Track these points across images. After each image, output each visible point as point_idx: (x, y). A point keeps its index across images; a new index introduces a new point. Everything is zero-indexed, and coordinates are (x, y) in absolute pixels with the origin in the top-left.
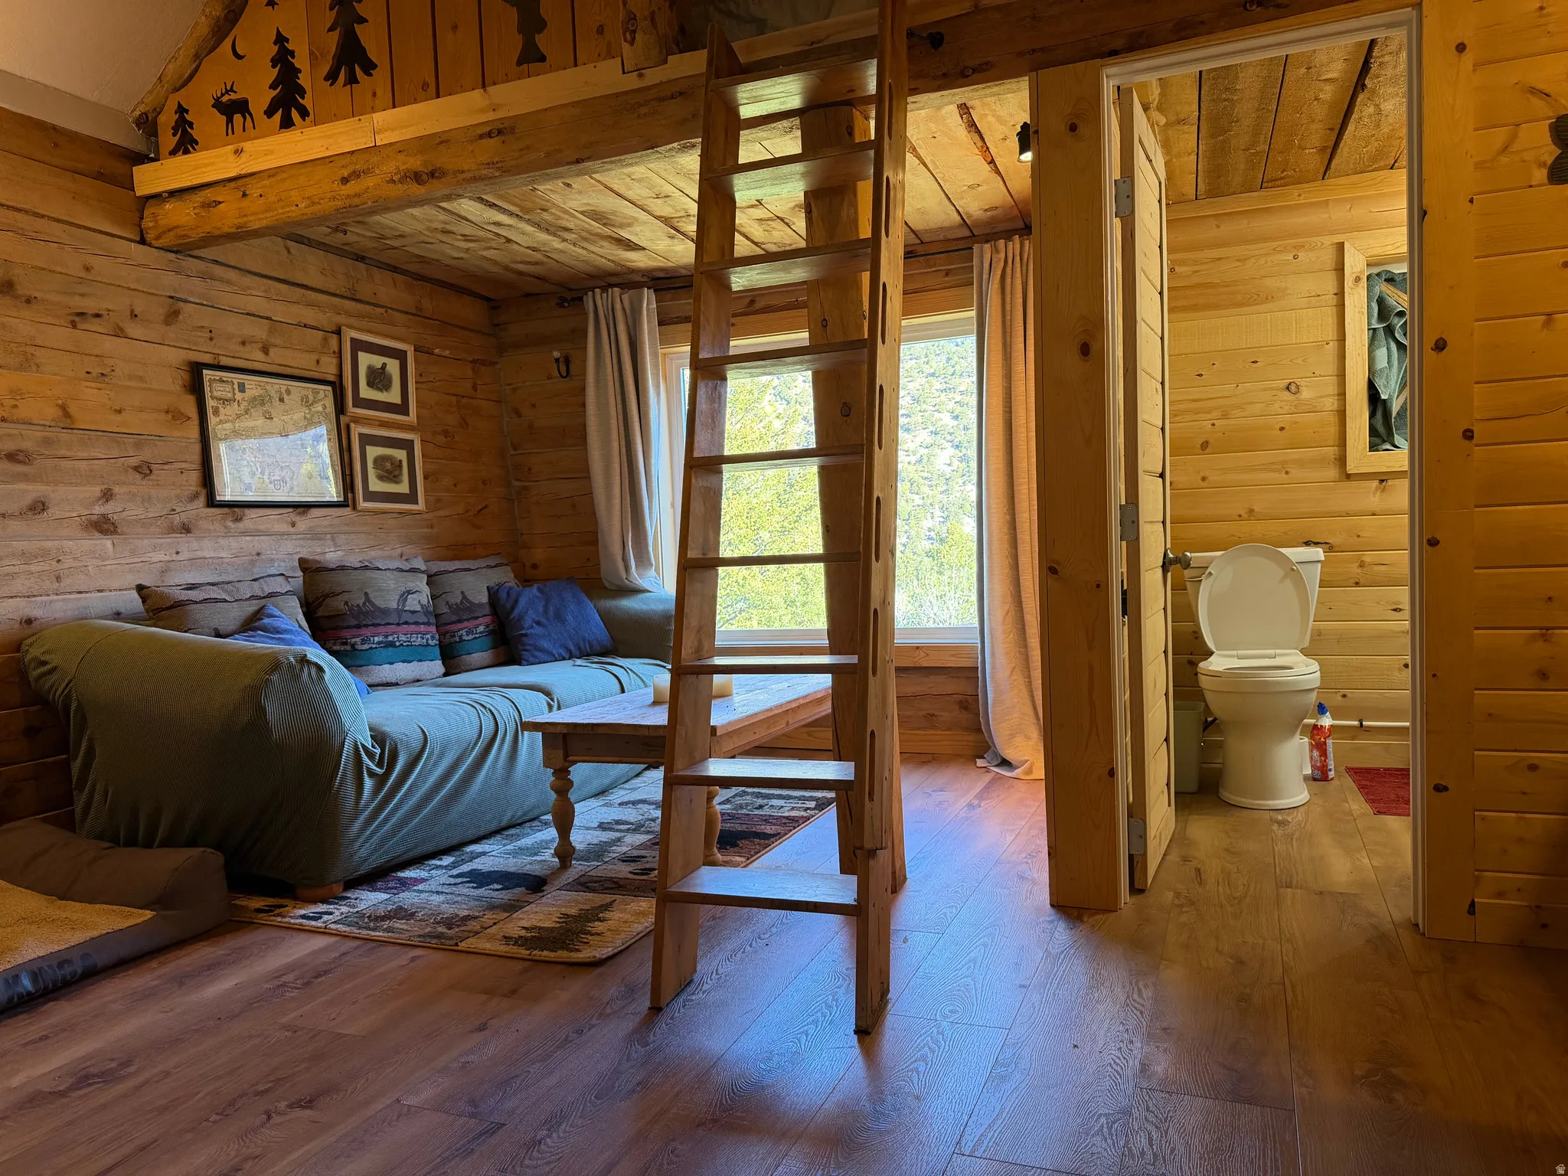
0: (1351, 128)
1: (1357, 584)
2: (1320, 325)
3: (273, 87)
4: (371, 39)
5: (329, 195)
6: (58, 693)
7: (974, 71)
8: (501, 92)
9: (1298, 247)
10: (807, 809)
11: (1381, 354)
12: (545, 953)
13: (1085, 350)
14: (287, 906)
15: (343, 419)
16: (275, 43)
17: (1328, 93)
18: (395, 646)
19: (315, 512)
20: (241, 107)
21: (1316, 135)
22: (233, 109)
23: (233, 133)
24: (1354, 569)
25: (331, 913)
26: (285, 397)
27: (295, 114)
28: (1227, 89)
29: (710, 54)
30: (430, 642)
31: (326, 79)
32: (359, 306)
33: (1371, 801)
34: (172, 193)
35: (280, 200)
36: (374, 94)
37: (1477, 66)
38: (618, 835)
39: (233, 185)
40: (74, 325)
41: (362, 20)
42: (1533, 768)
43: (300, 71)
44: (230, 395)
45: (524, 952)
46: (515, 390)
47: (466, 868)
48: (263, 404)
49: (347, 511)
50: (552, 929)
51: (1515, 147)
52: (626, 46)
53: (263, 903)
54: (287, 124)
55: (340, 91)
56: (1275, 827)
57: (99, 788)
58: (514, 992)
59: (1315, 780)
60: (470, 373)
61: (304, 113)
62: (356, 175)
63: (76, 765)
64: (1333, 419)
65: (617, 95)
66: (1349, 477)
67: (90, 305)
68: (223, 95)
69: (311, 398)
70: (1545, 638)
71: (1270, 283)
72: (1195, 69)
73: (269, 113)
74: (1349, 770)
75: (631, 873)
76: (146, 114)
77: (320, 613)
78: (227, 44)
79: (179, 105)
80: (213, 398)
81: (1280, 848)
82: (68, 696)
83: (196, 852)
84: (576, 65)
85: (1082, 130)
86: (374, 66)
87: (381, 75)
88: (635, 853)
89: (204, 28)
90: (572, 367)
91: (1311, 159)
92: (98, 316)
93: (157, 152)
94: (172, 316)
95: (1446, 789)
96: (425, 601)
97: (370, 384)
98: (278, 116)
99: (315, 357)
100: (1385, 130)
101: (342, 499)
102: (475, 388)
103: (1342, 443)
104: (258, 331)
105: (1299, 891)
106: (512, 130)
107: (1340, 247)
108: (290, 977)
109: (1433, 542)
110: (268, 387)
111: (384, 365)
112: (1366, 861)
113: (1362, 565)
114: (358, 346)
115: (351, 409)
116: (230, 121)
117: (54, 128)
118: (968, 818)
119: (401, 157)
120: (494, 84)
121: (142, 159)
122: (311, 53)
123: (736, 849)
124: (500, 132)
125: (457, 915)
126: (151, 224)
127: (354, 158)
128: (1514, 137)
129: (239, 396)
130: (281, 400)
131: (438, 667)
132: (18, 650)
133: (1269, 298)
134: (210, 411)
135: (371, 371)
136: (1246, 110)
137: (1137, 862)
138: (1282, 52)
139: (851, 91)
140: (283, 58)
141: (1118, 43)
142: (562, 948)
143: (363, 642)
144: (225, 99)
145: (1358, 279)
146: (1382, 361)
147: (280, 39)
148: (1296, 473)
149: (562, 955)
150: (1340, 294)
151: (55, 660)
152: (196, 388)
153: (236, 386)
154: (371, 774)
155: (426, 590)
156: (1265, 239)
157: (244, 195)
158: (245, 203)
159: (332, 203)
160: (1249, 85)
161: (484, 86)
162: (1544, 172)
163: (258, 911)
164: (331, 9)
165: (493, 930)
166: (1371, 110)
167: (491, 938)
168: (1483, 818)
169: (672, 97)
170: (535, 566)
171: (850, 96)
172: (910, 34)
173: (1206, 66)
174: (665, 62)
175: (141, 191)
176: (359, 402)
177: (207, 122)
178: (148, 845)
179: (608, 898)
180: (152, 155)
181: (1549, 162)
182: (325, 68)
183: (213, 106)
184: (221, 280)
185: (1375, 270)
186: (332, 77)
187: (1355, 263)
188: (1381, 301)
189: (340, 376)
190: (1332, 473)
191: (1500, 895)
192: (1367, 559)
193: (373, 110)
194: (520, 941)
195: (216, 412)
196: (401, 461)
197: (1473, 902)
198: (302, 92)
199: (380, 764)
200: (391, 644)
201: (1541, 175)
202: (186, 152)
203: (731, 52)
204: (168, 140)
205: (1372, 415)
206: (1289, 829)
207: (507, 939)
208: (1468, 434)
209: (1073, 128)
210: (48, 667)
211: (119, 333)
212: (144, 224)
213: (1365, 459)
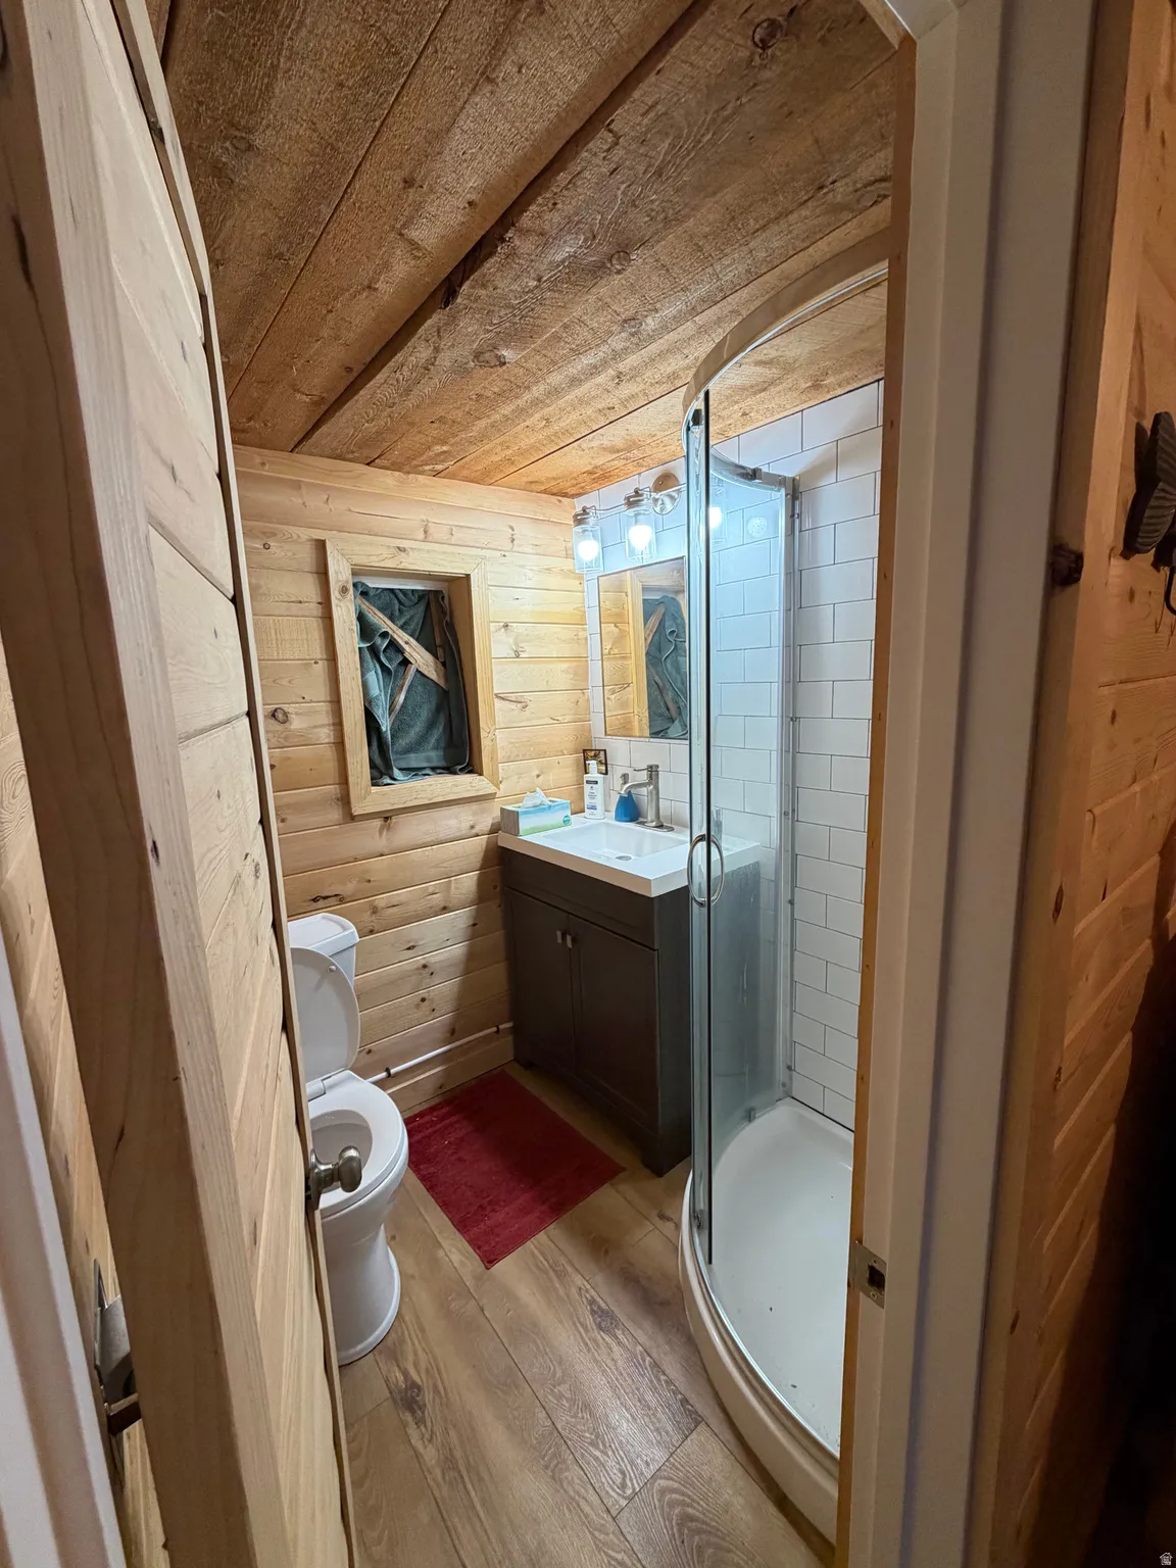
1: (371, 932)
2: (306, 639)
9: (268, 534)
11: (373, 678)
24: (368, 917)
64: (329, 754)
66: (353, 818)
103: (344, 780)
107: (321, 546)
113: (375, 910)
145: (344, 587)
146: (374, 688)
148: (294, 820)
150: (327, 604)
187: (339, 571)
188: (361, 618)
190: (335, 814)
205: (371, 749)
213: (370, 798)
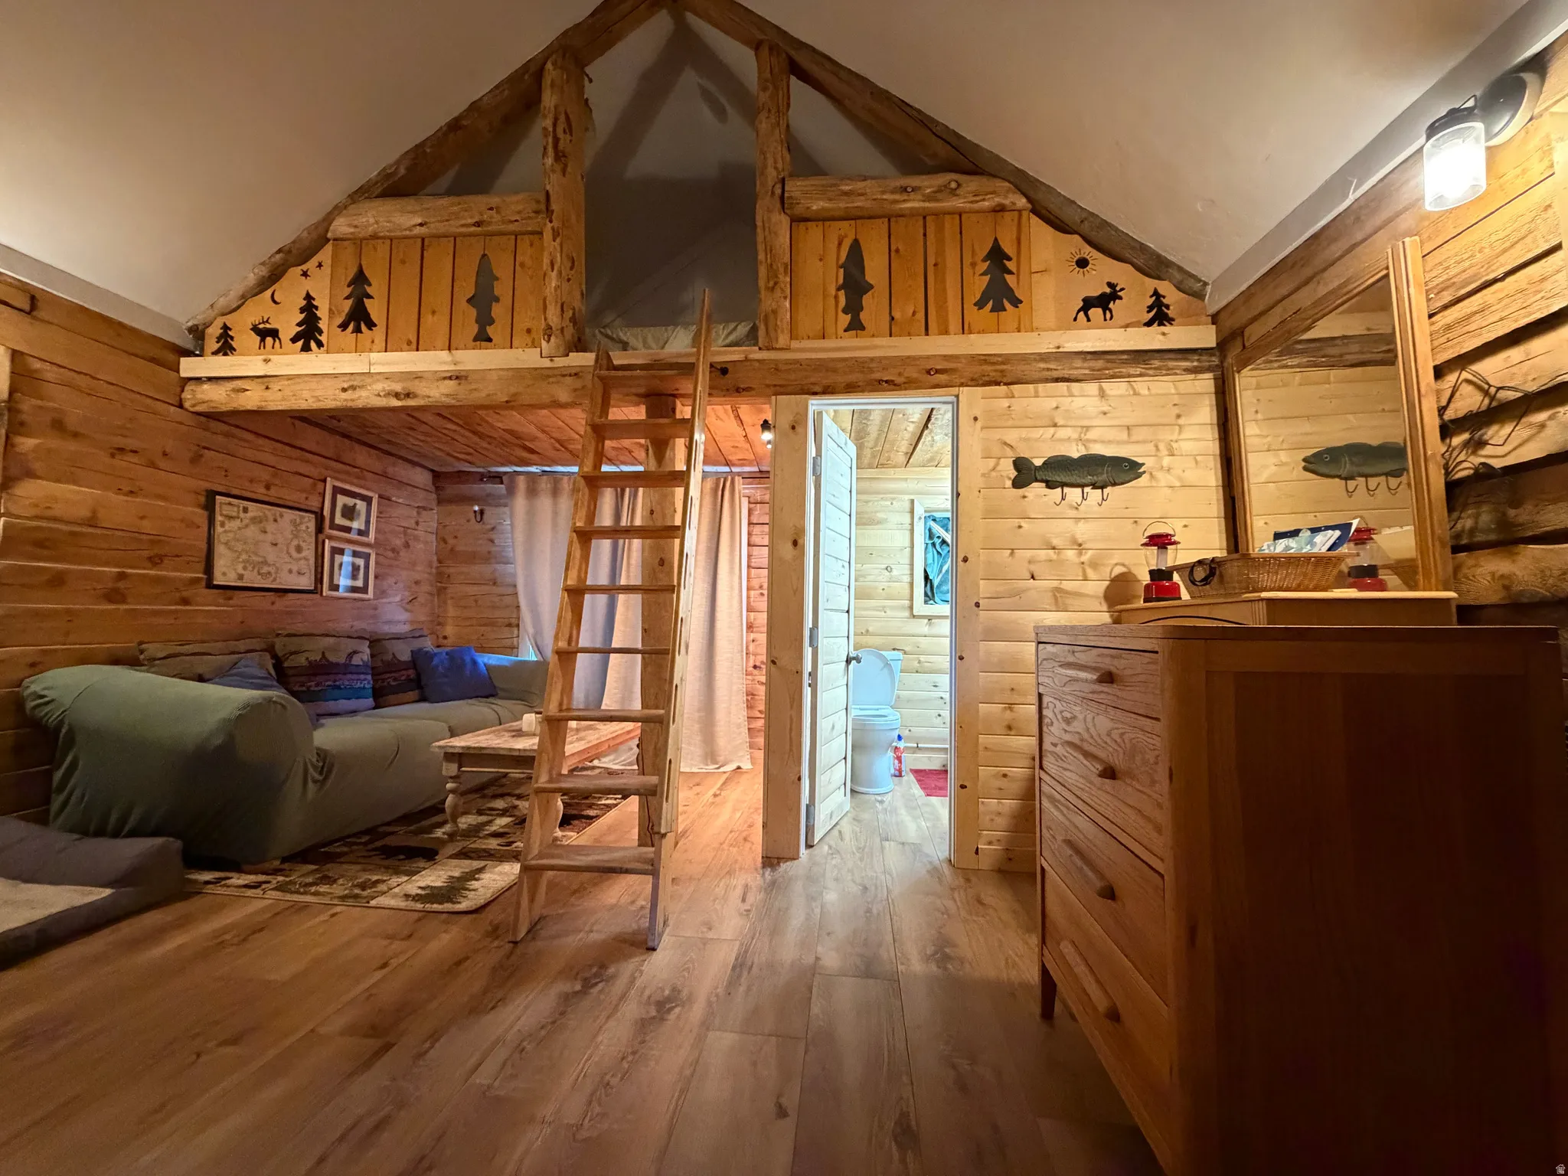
0: (920, 446)
1: (917, 672)
2: (902, 539)
3: (299, 325)
4: (375, 308)
5: (332, 397)
6: (52, 719)
7: (744, 390)
8: (459, 354)
9: (894, 499)
10: (616, 799)
11: (930, 556)
12: (435, 906)
13: (795, 543)
14: (232, 878)
15: (321, 537)
16: (304, 299)
17: (911, 428)
18: (341, 689)
19: (291, 596)
20: (274, 333)
21: (904, 446)
22: (266, 333)
23: (264, 347)
24: (916, 664)
25: (269, 882)
26: (279, 519)
27: (313, 345)
28: (866, 419)
29: (597, 356)
30: (366, 686)
31: (339, 327)
32: (341, 466)
33: (923, 789)
34: (210, 379)
35: (294, 395)
36: (373, 342)
37: (982, 428)
38: (490, 818)
39: (260, 380)
40: (113, 456)
41: (370, 297)
42: (1005, 776)
43: (320, 319)
44: (234, 514)
45: (419, 906)
46: (445, 526)
47: (378, 844)
48: (261, 522)
49: (317, 596)
50: (440, 888)
51: (999, 468)
52: (544, 344)
53: (212, 877)
54: (306, 348)
55: (349, 334)
56: (878, 804)
57: (77, 793)
58: (410, 936)
59: (896, 776)
60: (415, 513)
61: (320, 344)
62: (353, 388)
63: (58, 775)
64: (907, 587)
65: (536, 369)
66: (914, 616)
67: (130, 443)
68: (260, 324)
69: (298, 521)
70: (1011, 709)
71: (880, 515)
72: (852, 408)
73: (294, 340)
74: (911, 770)
75: (498, 845)
76: (197, 326)
77: (286, 665)
78: (269, 292)
79: (225, 324)
80: (221, 515)
81: (881, 816)
82: (61, 722)
83: (159, 841)
84: (511, 348)
85: (799, 429)
86: (375, 325)
87: (379, 333)
88: (501, 830)
89: (251, 279)
90: (485, 517)
91: (901, 458)
92: (135, 452)
93: (202, 350)
94: (196, 459)
95: (966, 787)
96: (365, 658)
97: (344, 515)
98: (300, 343)
99: (304, 495)
100: (935, 449)
101: (313, 588)
102: (417, 523)
103: (911, 599)
104: (265, 475)
105: (892, 843)
106: (466, 378)
107: (912, 501)
108: (227, 937)
109: (961, 658)
110: (267, 512)
111: (355, 504)
112: (923, 823)
113: (919, 662)
114: (336, 491)
115: (328, 531)
116: (263, 340)
117: (120, 324)
118: (713, 803)
119: (388, 382)
120: (457, 349)
121: (189, 353)
122: (330, 310)
123: (571, 827)
124: (457, 378)
125: (370, 880)
126: (189, 397)
127: (352, 378)
128: (997, 464)
129: (242, 515)
130: (275, 520)
131: (370, 702)
132: (19, 686)
133: (879, 522)
134: (218, 524)
135: (345, 506)
136: (873, 430)
137: (810, 829)
138: (892, 407)
139: (677, 390)
140: (309, 308)
141: (817, 389)
142: (447, 902)
143: (317, 685)
144: (261, 326)
145: (920, 518)
146: (930, 561)
147: (309, 297)
148: (889, 613)
149: (448, 907)
150: (912, 524)
151: (51, 694)
152: (210, 507)
153: (241, 508)
154: (315, 781)
155: (368, 651)
156: (878, 493)
157: (267, 388)
158: (267, 394)
159: (334, 402)
160: (876, 418)
161: (449, 349)
162: (1011, 482)
163: (207, 883)
164: (349, 286)
165: (396, 890)
166: (930, 438)
167: (395, 896)
168: (983, 802)
169: (570, 375)
170: (445, 638)
171: (676, 392)
172: (712, 366)
173: (856, 407)
174: (568, 355)
175: (184, 374)
176: (333, 526)
177: (244, 339)
178: (116, 834)
179: (481, 864)
180: (197, 352)
181: (1013, 477)
182: (340, 320)
183: (251, 329)
184: (241, 439)
185: (928, 514)
186: (344, 326)
187: (919, 511)
188: (930, 530)
189: (322, 509)
190: (907, 614)
191: (990, 843)
192: (922, 659)
193: (371, 351)
194: (417, 898)
195: (223, 525)
196: (359, 566)
197: (977, 848)
198: (321, 332)
199: (321, 773)
200: (339, 687)
201: (1009, 483)
202: (225, 354)
203: (609, 358)
204: (212, 344)
205: (926, 586)
206: (885, 805)
207: (407, 896)
208: (977, 605)
209: (793, 428)
210: (46, 699)
211: (152, 465)
212: (184, 396)
213: (920, 607)
